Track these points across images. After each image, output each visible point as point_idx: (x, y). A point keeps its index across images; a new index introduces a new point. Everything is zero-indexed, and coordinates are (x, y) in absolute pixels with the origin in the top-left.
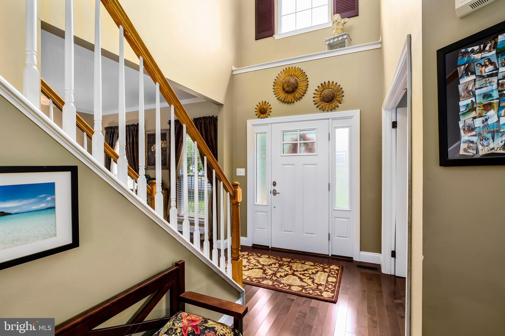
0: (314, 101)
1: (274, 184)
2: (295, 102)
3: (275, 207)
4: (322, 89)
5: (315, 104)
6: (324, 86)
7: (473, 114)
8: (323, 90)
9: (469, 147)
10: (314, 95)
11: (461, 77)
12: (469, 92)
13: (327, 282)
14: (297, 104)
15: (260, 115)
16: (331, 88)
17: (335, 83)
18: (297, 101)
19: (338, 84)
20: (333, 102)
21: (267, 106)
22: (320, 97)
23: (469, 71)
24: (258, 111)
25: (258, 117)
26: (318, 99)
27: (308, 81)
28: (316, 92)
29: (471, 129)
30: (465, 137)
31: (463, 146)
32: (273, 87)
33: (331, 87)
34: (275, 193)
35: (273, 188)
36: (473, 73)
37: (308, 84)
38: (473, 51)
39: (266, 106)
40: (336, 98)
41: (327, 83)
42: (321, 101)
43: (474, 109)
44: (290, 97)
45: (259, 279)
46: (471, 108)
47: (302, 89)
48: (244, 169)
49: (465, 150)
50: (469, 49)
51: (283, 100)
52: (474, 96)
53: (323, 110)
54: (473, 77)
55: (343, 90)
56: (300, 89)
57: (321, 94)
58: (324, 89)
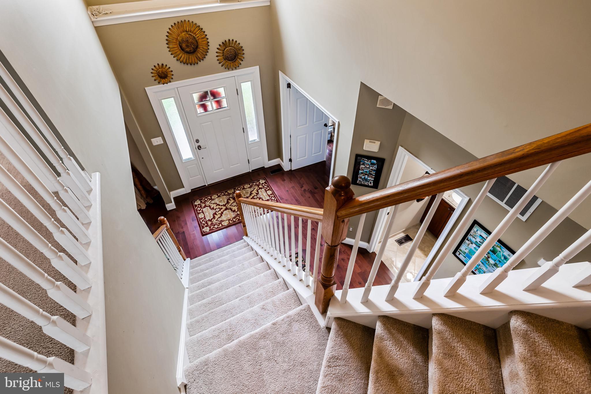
0: (218, 60)
1: (197, 141)
2: (199, 62)
3: (203, 158)
4: (223, 48)
5: (220, 63)
6: (225, 44)
7: (362, 175)
8: (225, 49)
9: (360, 182)
10: (217, 54)
11: (361, 165)
12: (362, 169)
13: (269, 196)
14: (201, 63)
15: (160, 80)
16: (232, 47)
17: (234, 41)
18: (200, 62)
19: (238, 42)
20: (236, 60)
21: (166, 69)
22: (223, 55)
23: (363, 164)
24: (156, 76)
25: (159, 83)
26: (222, 57)
27: (208, 39)
28: (218, 51)
29: (361, 178)
30: (359, 179)
31: (358, 181)
32: (167, 46)
33: (232, 45)
34: (199, 147)
35: (197, 145)
36: (364, 165)
37: (208, 42)
38: (365, 160)
39: (164, 69)
40: (238, 56)
41: (227, 41)
42: (225, 59)
43: (363, 174)
44: (192, 57)
45: (237, 218)
46: (362, 173)
47: (203, 48)
48: (160, 138)
49: (359, 182)
50: (365, 159)
51: (184, 61)
52: (363, 171)
53: (228, 68)
54: (364, 166)
55: (243, 48)
56: (201, 48)
57: (223, 53)
58: (226, 47)
